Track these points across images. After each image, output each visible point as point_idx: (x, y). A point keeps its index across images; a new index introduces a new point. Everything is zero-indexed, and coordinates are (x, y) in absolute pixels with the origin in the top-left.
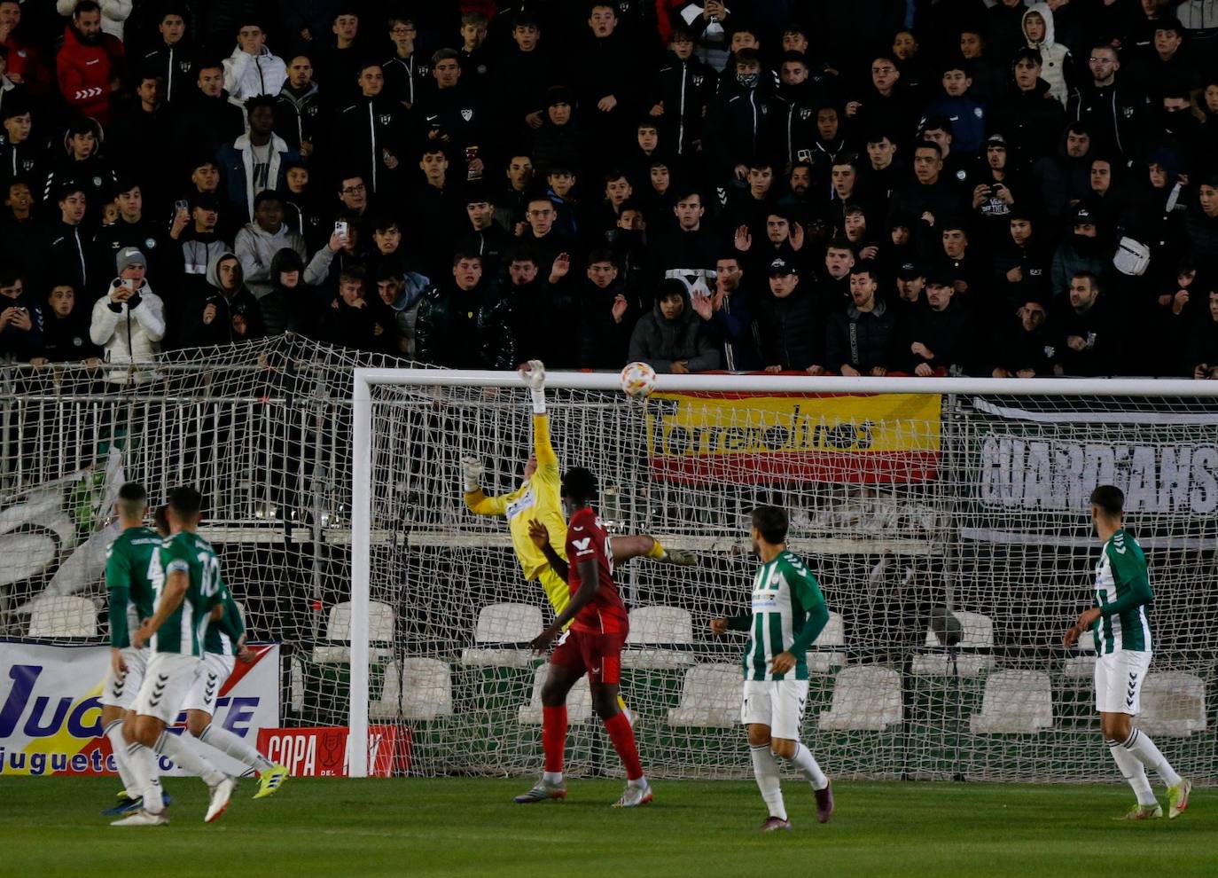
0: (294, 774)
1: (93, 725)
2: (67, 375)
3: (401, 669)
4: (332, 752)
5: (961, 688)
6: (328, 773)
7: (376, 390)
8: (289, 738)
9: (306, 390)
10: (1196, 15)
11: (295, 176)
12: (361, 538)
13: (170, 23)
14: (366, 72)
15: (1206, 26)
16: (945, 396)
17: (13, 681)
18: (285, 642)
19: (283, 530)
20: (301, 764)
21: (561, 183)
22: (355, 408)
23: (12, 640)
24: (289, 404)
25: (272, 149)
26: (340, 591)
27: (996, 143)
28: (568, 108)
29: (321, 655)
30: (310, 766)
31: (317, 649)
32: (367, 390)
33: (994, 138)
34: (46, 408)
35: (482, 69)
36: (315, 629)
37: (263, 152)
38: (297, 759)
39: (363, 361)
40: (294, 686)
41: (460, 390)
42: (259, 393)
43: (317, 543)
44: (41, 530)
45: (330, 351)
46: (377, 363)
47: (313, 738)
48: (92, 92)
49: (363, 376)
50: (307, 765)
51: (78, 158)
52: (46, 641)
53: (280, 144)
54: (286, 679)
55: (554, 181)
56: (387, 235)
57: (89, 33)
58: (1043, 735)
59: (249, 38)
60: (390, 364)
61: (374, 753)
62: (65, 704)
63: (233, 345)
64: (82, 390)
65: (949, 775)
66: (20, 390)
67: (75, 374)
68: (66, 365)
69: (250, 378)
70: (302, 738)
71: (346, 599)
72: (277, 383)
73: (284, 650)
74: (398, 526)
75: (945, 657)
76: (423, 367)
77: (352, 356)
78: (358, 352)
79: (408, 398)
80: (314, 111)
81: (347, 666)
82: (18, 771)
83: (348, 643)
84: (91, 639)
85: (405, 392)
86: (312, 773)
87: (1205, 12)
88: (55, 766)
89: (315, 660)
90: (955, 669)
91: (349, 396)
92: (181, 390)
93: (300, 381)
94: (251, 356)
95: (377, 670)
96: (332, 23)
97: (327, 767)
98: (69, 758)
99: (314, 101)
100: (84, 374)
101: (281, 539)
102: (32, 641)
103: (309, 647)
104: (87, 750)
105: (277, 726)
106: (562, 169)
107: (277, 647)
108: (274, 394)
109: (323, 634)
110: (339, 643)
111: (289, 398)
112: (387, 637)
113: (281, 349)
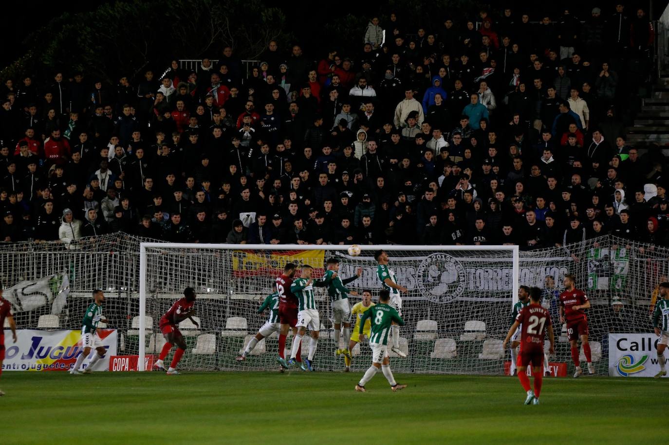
0: (121, 370)
1: (57, 355)
2: (50, 245)
3: (155, 337)
4: (133, 363)
5: (332, 343)
6: (132, 370)
7: (147, 249)
8: (120, 359)
9: (126, 249)
10: (408, 132)
11: (118, 183)
12: (142, 296)
13: (83, 136)
14: (138, 151)
15: (410, 136)
16: (326, 251)
17: (33, 341)
18: (119, 329)
19: (118, 293)
20: (124, 367)
21: (206, 185)
22: (141, 255)
23: (33, 329)
24: (120, 254)
25: (106, 174)
26: (136, 312)
27: (345, 173)
28: (208, 161)
29: (130, 333)
30: (127, 368)
31: (128, 331)
32: (145, 250)
33: (345, 172)
34: (43, 255)
35: (181, 149)
36: (128, 325)
37: (104, 175)
38: (123, 365)
39: (144, 241)
40: (121, 342)
41: (174, 249)
42: (111, 251)
43: (129, 297)
44: (42, 294)
45: (133, 237)
46: (148, 241)
47: (127, 359)
48: (55, 156)
49: (143, 245)
50: (126, 368)
51: (58, 176)
52: (42, 329)
53: (109, 172)
54: (119, 341)
55: (204, 184)
56: (158, 200)
57: (56, 138)
58: (358, 357)
59: (115, 141)
60: (152, 241)
61: (147, 363)
62: (49, 349)
63: (102, 235)
64: (55, 250)
65: (328, 369)
66: (35, 250)
67: (53, 244)
68: (50, 242)
69: (108, 246)
70: (124, 359)
71: (138, 315)
72: (117, 247)
73: (119, 331)
74: (153, 292)
75: (327, 332)
76: (162, 242)
77: (140, 239)
78: (142, 237)
79: (158, 252)
80: (124, 163)
81: (138, 336)
82: (33, 370)
83: (139, 329)
84: (57, 328)
85: (157, 250)
86: (127, 370)
87: (411, 132)
88: (44, 368)
89: (128, 334)
90: (330, 336)
91: (139, 252)
92: (87, 250)
93: (124, 247)
94: (108, 239)
95: (147, 337)
96: (132, 134)
97: (132, 368)
98: (49, 365)
99: (124, 160)
100: (55, 245)
101: (117, 296)
102: (38, 329)
103: (126, 331)
104: (55, 363)
105: (116, 355)
106: (206, 180)
107: (116, 330)
108: (116, 251)
109: (130, 326)
110: (136, 329)
111: (120, 252)
112: (150, 327)
113: (118, 237)
